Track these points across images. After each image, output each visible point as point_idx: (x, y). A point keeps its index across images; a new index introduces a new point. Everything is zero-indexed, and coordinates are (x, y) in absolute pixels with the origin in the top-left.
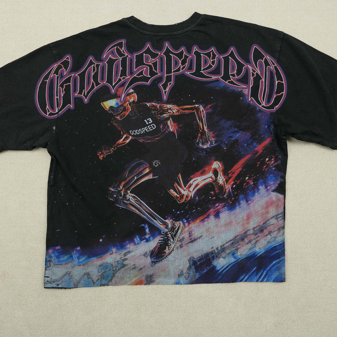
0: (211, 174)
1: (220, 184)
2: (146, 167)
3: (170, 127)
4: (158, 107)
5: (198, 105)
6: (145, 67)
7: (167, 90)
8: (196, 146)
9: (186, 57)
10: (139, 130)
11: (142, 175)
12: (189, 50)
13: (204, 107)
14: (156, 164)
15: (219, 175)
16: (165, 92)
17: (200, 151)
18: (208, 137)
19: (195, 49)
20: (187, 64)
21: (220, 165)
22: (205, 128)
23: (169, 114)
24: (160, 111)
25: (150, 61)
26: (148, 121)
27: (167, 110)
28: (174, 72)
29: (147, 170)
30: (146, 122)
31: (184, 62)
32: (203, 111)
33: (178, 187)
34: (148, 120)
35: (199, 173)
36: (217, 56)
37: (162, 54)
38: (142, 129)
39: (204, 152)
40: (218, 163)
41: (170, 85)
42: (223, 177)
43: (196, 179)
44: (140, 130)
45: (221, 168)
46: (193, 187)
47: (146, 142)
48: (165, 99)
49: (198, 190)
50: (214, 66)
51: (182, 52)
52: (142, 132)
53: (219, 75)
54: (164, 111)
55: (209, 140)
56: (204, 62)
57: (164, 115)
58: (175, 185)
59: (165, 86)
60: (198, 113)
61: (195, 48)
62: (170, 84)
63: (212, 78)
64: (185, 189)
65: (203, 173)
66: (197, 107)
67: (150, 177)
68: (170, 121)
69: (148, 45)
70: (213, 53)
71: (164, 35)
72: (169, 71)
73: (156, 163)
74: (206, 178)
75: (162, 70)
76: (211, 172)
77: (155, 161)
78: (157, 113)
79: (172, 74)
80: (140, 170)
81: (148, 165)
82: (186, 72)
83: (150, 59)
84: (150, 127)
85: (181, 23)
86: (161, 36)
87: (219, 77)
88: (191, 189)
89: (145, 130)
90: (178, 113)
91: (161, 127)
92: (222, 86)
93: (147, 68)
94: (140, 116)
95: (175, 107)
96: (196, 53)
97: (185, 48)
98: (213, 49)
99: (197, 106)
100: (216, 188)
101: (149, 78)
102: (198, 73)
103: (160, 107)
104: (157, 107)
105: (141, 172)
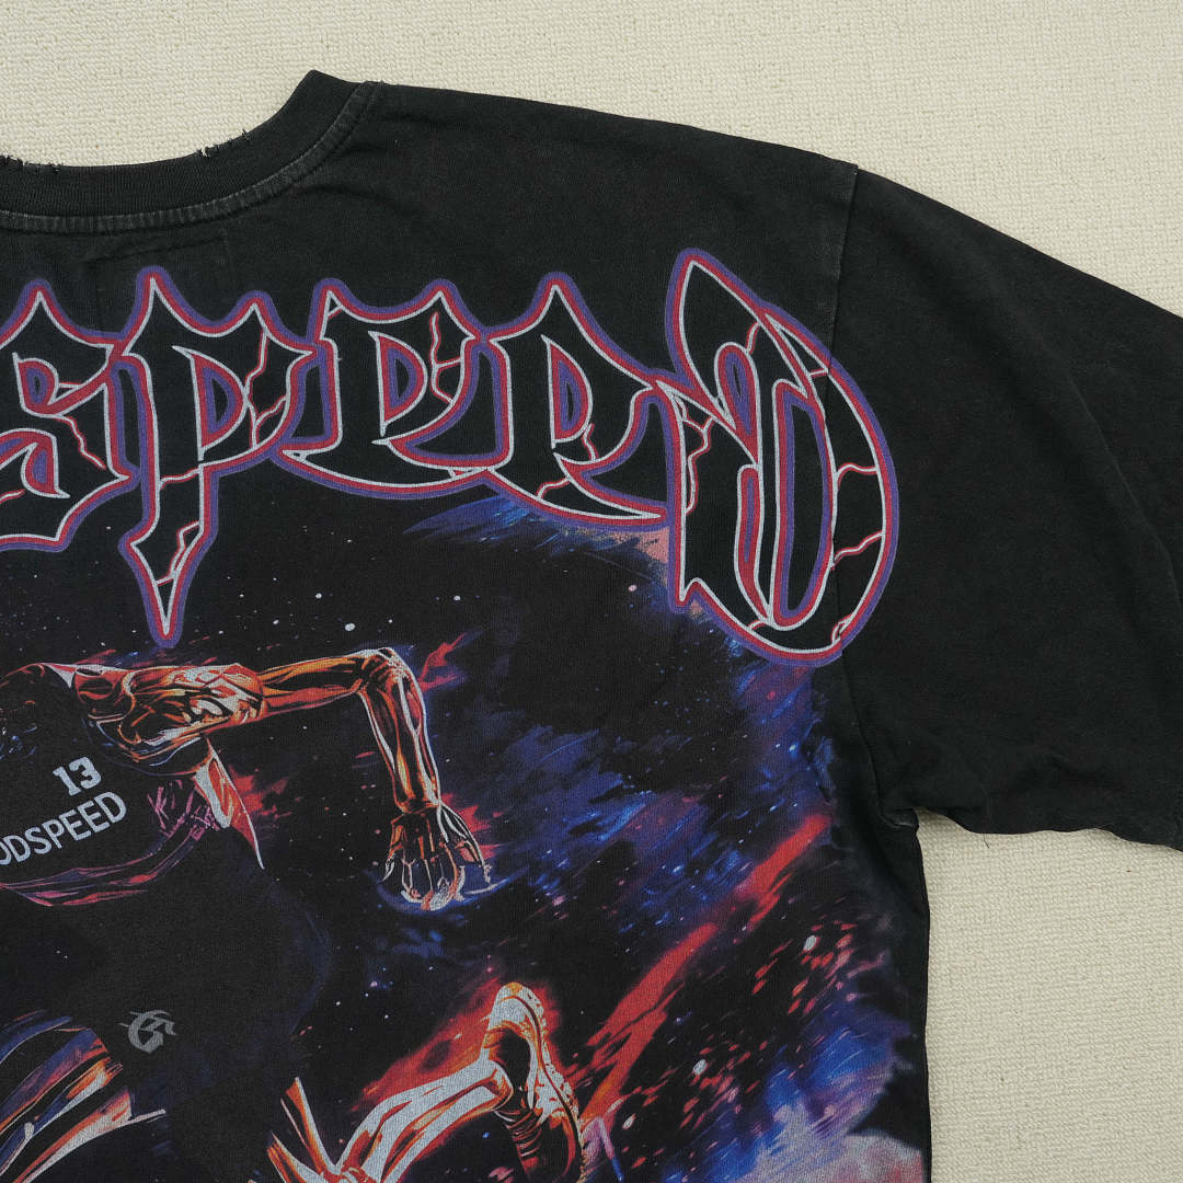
0: (484, 1065)
1: (542, 1120)
2: (90, 1055)
3: (215, 802)
4: (126, 687)
5: (377, 652)
6: (31, 438)
7: (175, 573)
8: (385, 904)
9: (279, 358)
10: (28, 834)
11: (67, 1109)
12: (296, 316)
13: (415, 662)
14: (145, 1036)
15: (534, 1064)
16: (165, 590)
17: (412, 934)
18: (452, 844)
19: (333, 305)
20: (287, 398)
21: (534, 1002)
22: (431, 788)
23: (198, 725)
24: (139, 711)
25: (53, 400)
26: (77, 777)
27: (187, 700)
28: (209, 456)
29: (98, 1078)
30: (66, 779)
31: (266, 393)
32: (407, 682)
33: (294, 1162)
34: (74, 766)
35: (411, 1064)
36: (472, 337)
37: (122, 349)
38: (46, 826)
39: (435, 936)
40: (525, 992)
41: (188, 543)
42: (558, 1078)
43: (397, 1099)
44: (34, 834)
45: (543, 1024)
46: (381, 1152)
47: (77, 902)
48: (166, 631)
49: (415, 1165)
50: (452, 402)
51: (253, 327)
52: (43, 846)
53: (490, 456)
54: (164, 713)
55: (460, 861)
56: (394, 378)
57: (171, 735)
58: (272, 1153)
59: (160, 552)
60: (378, 702)
61: (330, 295)
62: (189, 537)
63: (445, 475)
64: (334, 1169)
65: (437, 1065)
66: (372, 661)
67: (121, 1115)
68: (211, 768)
69: (40, 297)
70: (445, 323)
71: (131, 226)
72: (179, 455)
73: (150, 1028)
74: (457, 1090)
75: (133, 451)
76: (485, 1053)
77: (142, 1017)
78: (127, 722)
79: (200, 470)
80: (55, 1079)
81: (99, 1042)
82: (289, 453)
83: (58, 385)
84: (90, 811)
85: (230, 143)
86: (115, 233)
87: (492, 469)
88: (374, 1166)
89: (61, 831)
90: (257, 708)
91: (159, 808)
92: (511, 520)
93: (44, 445)
94: (26, 748)
95: (237, 678)
96: (340, 326)
97: (268, 299)
98: (440, 294)
99: (367, 654)
100: (523, 1146)
101: (61, 507)
102: (360, 454)
103: (139, 684)
104: (119, 685)
105: (60, 1094)
